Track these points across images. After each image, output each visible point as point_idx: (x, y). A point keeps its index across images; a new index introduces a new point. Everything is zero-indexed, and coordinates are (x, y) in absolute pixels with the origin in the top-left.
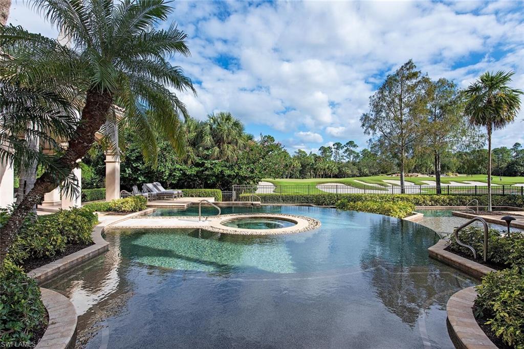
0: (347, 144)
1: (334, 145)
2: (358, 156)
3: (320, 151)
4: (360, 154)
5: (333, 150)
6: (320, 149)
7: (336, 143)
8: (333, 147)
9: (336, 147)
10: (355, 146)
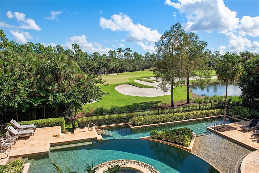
0: (126, 49)
1: (117, 50)
2: (131, 56)
3: (109, 54)
4: (133, 55)
5: (117, 53)
6: (109, 52)
7: (119, 48)
8: (117, 51)
9: (119, 51)
10: (131, 51)
